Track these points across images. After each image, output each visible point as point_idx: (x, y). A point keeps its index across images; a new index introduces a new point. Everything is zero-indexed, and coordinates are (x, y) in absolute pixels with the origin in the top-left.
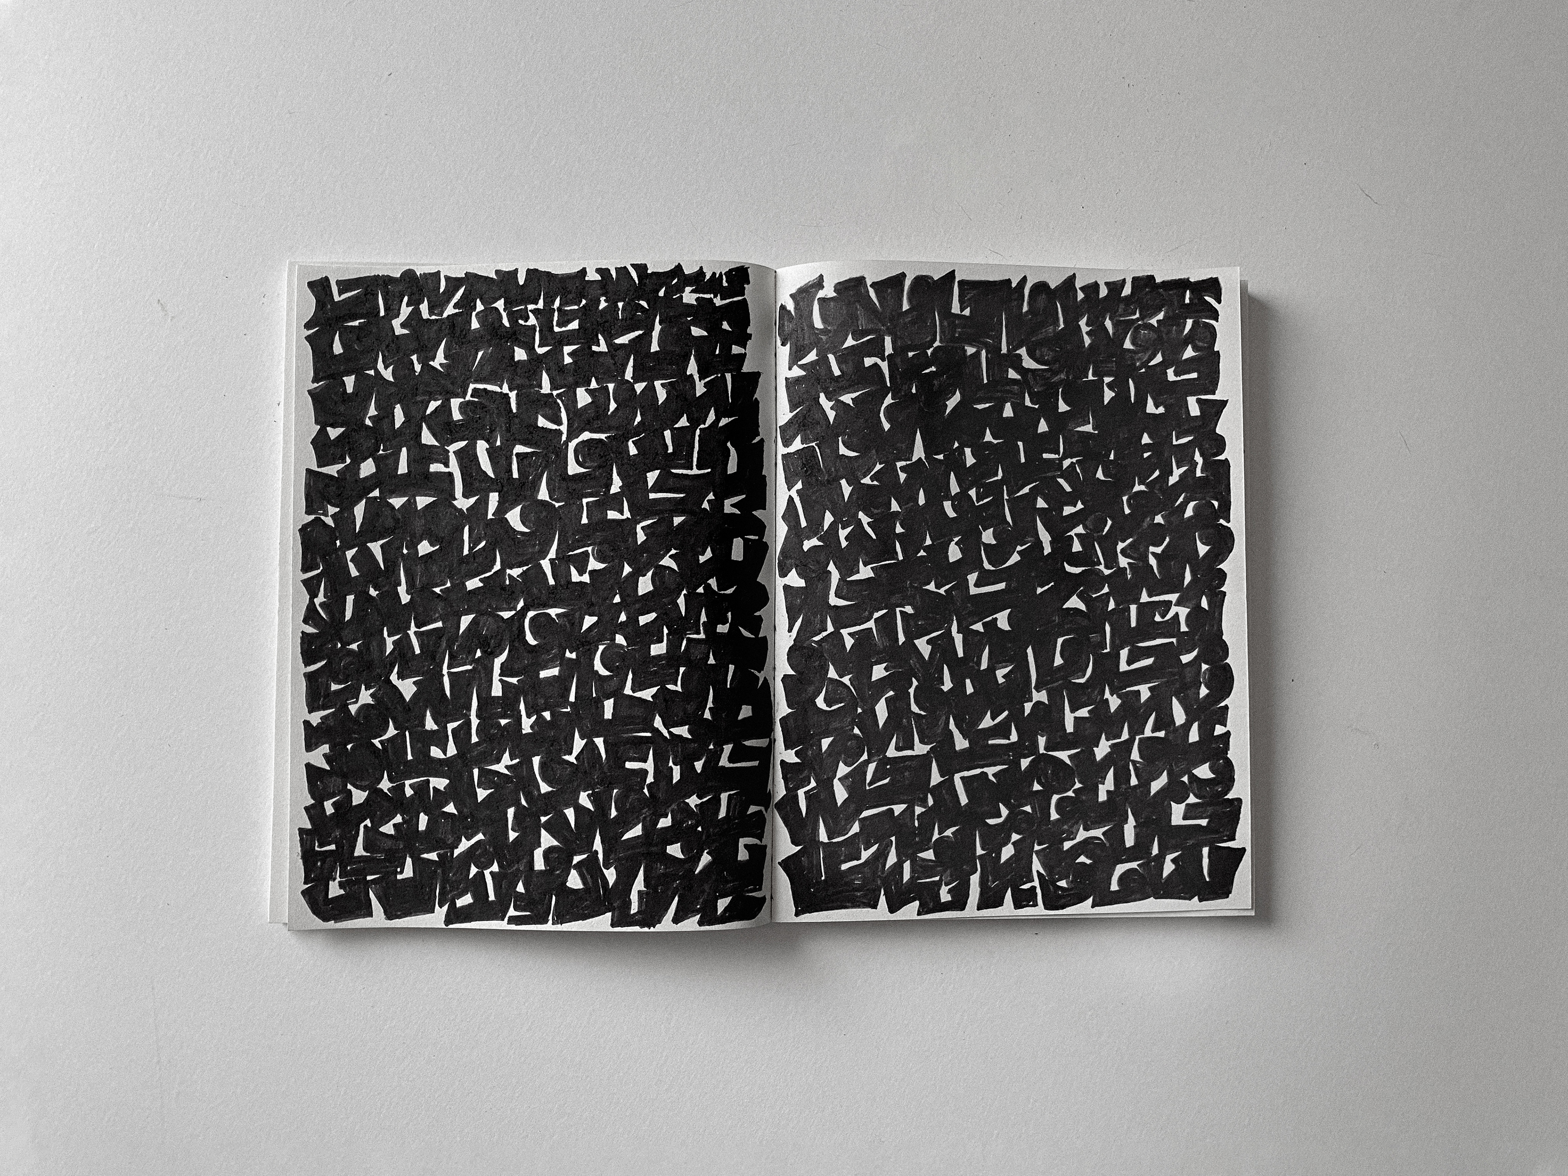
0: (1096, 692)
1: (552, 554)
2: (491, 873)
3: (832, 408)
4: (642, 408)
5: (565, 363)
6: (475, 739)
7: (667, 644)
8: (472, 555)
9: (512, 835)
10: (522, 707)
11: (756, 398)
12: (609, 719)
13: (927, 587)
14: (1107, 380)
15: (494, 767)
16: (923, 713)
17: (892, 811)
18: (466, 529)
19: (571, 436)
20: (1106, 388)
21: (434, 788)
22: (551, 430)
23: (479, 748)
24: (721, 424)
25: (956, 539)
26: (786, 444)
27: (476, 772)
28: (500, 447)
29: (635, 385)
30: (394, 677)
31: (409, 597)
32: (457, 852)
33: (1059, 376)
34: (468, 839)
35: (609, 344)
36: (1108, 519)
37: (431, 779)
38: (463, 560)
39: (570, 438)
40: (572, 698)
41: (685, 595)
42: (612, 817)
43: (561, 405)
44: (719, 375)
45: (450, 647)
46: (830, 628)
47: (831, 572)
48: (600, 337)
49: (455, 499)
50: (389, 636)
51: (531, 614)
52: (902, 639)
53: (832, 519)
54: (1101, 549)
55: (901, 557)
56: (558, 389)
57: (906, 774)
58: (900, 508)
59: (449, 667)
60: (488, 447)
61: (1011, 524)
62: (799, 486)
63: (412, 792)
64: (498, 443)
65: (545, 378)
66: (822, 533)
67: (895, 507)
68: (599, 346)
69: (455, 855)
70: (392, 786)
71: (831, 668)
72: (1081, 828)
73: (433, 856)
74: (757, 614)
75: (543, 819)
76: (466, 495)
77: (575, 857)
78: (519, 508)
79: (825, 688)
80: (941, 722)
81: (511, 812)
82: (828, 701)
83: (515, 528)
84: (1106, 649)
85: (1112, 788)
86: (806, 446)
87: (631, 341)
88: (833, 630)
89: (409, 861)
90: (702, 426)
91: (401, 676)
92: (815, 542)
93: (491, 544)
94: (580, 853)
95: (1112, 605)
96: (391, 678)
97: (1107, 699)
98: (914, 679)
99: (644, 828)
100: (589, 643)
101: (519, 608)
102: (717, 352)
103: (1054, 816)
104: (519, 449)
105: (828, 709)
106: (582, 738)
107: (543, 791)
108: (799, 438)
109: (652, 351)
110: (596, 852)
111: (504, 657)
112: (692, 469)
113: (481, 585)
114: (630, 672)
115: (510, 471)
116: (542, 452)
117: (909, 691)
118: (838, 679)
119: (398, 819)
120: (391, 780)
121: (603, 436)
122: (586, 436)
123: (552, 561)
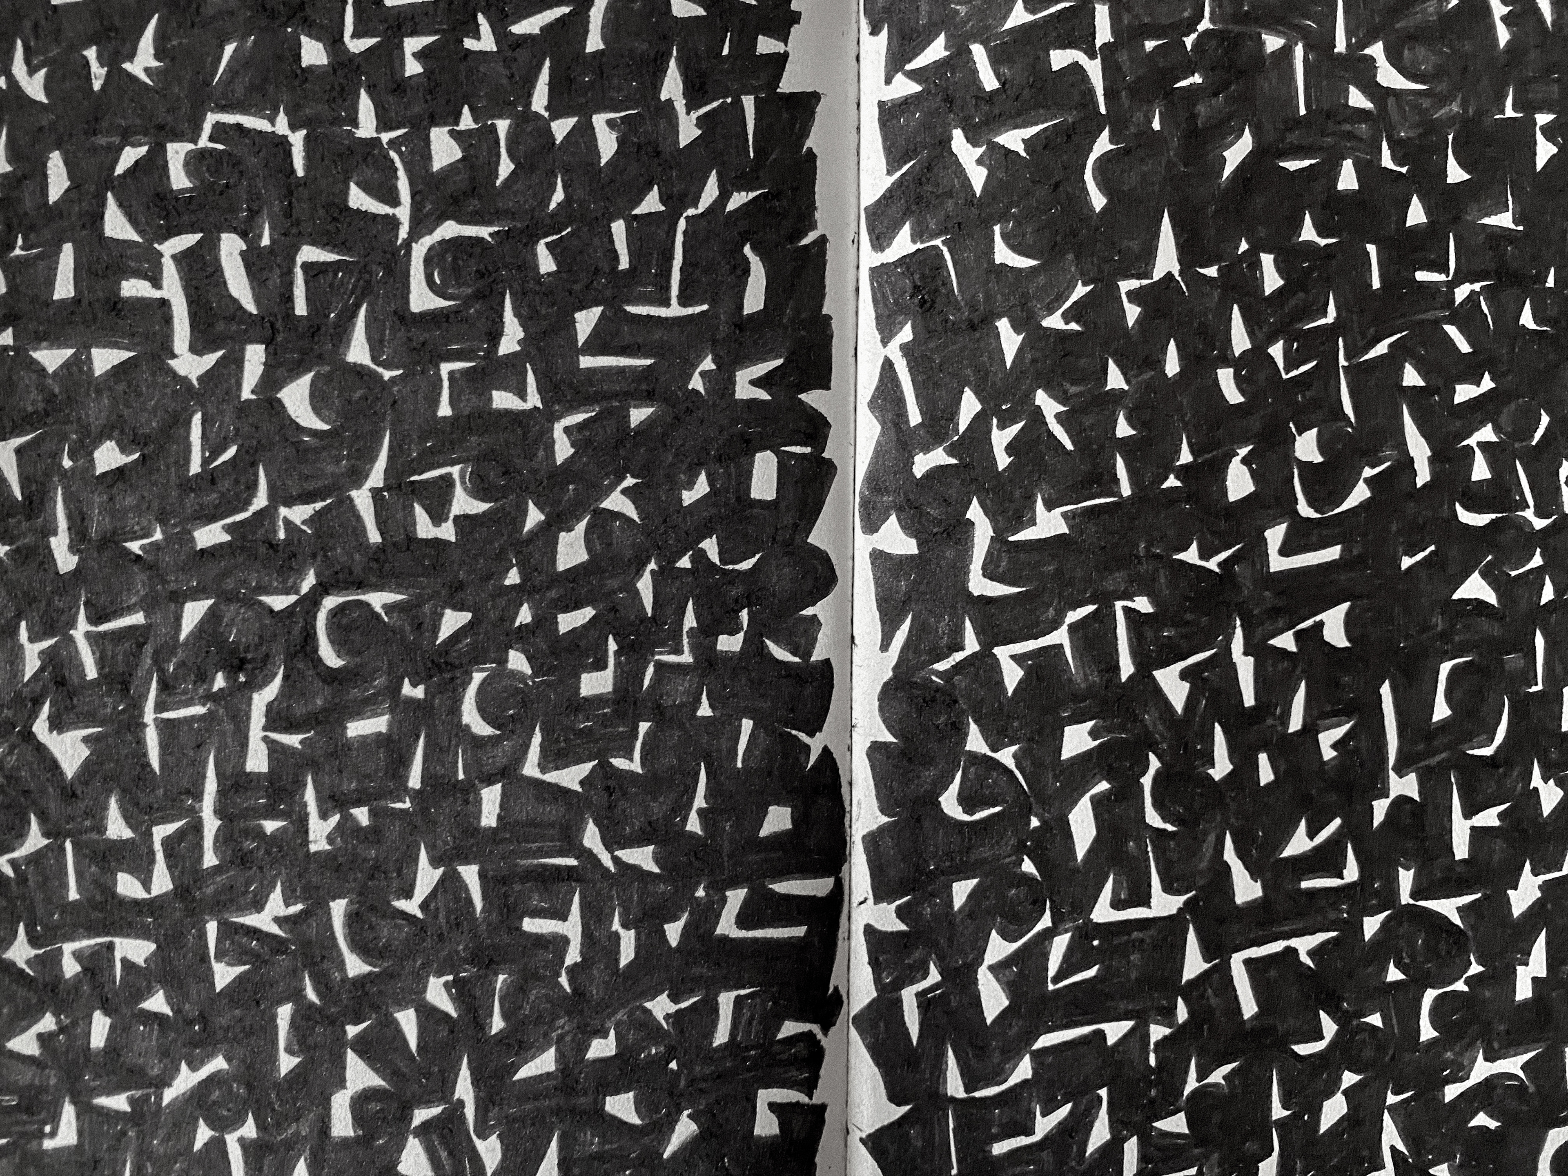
0: (1515, 774)
1: (376, 477)
2: (241, 1141)
3: (980, 162)
4: (566, 171)
5: (407, 75)
6: (210, 860)
7: (615, 672)
8: (210, 477)
9: (287, 1063)
10: (310, 795)
11: (810, 150)
12: (490, 828)
13: (1181, 556)
14: (1543, 119)
15: (251, 920)
16: (1170, 828)
17: (1100, 1035)
18: (197, 418)
19: (420, 227)
20: (1539, 137)
21: (124, 961)
22: (375, 216)
23: (219, 879)
24: (731, 206)
25: (1243, 452)
26: (880, 242)
27: (212, 928)
28: (271, 249)
29: (553, 124)
30: (40, 728)
31: (76, 559)
32: (169, 1095)
33: (1447, 109)
34: (194, 1068)
35: (501, 35)
36: (1542, 412)
37: (117, 940)
38: (189, 485)
39: (415, 235)
40: (415, 781)
41: (653, 572)
42: (493, 1032)
43: (398, 164)
44: (729, 100)
45: (159, 663)
46: (971, 644)
47: (973, 524)
48: (481, 18)
49: (174, 356)
50: (31, 640)
51: (330, 602)
52: (1127, 668)
53: (978, 407)
54: (1528, 476)
55: (1126, 490)
56: (392, 129)
57: (1135, 957)
58: (1128, 382)
59: (160, 707)
60: (245, 248)
61: (1353, 420)
62: (906, 334)
63: (78, 968)
64: (266, 241)
65: (366, 106)
66: (956, 438)
67: (1115, 379)
68: (478, 38)
69: (165, 1102)
70: (36, 956)
71: (974, 728)
72: (1480, 1057)
73: (119, 1102)
74: (809, 611)
75: (352, 1031)
76: (197, 349)
77: (416, 1112)
78: (307, 379)
79: (959, 774)
80: (1208, 848)
81: (284, 1013)
82: (968, 802)
83: (298, 420)
84: (1536, 684)
85: (1543, 974)
86: (921, 246)
87: (547, 29)
88: (977, 648)
89: (69, 1112)
90: (691, 212)
91: (57, 724)
92: (939, 457)
93: (247, 452)
94: (428, 1104)
95: (1548, 594)
96: (34, 729)
97: (1536, 789)
98: (1152, 757)
99: (561, 1058)
100: (453, 667)
101: (305, 587)
102: (726, 51)
103: (1427, 1032)
104: (309, 254)
105: (966, 818)
106: (435, 862)
107: (351, 973)
108: (906, 230)
109: (588, 50)
110: (461, 1103)
111: (271, 691)
112: (666, 303)
113: (227, 538)
114: (538, 728)
115: (288, 299)
116: (357, 262)
117: (1142, 780)
118: (990, 753)
119: (48, 1023)
120: (34, 940)
121: (484, 232)
122: (449, 230)
123: (376, 493)
